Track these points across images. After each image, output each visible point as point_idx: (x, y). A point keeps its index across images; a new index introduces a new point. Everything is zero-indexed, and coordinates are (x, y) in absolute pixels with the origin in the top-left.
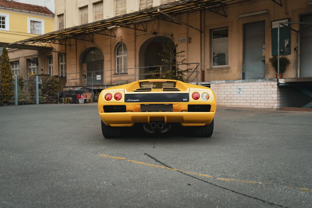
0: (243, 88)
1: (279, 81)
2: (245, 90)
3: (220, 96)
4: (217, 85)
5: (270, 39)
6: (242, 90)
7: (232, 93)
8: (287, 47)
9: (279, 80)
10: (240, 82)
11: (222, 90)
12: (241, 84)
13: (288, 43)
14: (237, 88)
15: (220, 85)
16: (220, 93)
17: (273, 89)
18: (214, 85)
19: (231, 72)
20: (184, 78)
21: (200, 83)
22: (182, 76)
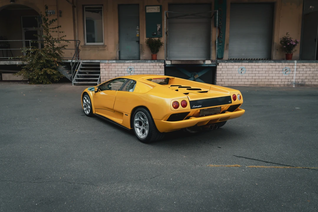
0: (134, 68)
1: (166, 63)
2: (136, 70)
3: (110, 75)
4: (107, 65)
5: (145, 22)
6: (133, 70)
7: (123, 72)
8: (159, 31)
9: (166, 61)
10: (131, 62)
11: (113, 70)
12: (132, 64)
13: (160, 27)
14: (128, 68)
15: (110, 64)
16: (111, 72)
17: (161, 70)
18: (103, 64)
19: (108, 50)
20: (62, 55)
21: (82, 61)
22: (60, 53)
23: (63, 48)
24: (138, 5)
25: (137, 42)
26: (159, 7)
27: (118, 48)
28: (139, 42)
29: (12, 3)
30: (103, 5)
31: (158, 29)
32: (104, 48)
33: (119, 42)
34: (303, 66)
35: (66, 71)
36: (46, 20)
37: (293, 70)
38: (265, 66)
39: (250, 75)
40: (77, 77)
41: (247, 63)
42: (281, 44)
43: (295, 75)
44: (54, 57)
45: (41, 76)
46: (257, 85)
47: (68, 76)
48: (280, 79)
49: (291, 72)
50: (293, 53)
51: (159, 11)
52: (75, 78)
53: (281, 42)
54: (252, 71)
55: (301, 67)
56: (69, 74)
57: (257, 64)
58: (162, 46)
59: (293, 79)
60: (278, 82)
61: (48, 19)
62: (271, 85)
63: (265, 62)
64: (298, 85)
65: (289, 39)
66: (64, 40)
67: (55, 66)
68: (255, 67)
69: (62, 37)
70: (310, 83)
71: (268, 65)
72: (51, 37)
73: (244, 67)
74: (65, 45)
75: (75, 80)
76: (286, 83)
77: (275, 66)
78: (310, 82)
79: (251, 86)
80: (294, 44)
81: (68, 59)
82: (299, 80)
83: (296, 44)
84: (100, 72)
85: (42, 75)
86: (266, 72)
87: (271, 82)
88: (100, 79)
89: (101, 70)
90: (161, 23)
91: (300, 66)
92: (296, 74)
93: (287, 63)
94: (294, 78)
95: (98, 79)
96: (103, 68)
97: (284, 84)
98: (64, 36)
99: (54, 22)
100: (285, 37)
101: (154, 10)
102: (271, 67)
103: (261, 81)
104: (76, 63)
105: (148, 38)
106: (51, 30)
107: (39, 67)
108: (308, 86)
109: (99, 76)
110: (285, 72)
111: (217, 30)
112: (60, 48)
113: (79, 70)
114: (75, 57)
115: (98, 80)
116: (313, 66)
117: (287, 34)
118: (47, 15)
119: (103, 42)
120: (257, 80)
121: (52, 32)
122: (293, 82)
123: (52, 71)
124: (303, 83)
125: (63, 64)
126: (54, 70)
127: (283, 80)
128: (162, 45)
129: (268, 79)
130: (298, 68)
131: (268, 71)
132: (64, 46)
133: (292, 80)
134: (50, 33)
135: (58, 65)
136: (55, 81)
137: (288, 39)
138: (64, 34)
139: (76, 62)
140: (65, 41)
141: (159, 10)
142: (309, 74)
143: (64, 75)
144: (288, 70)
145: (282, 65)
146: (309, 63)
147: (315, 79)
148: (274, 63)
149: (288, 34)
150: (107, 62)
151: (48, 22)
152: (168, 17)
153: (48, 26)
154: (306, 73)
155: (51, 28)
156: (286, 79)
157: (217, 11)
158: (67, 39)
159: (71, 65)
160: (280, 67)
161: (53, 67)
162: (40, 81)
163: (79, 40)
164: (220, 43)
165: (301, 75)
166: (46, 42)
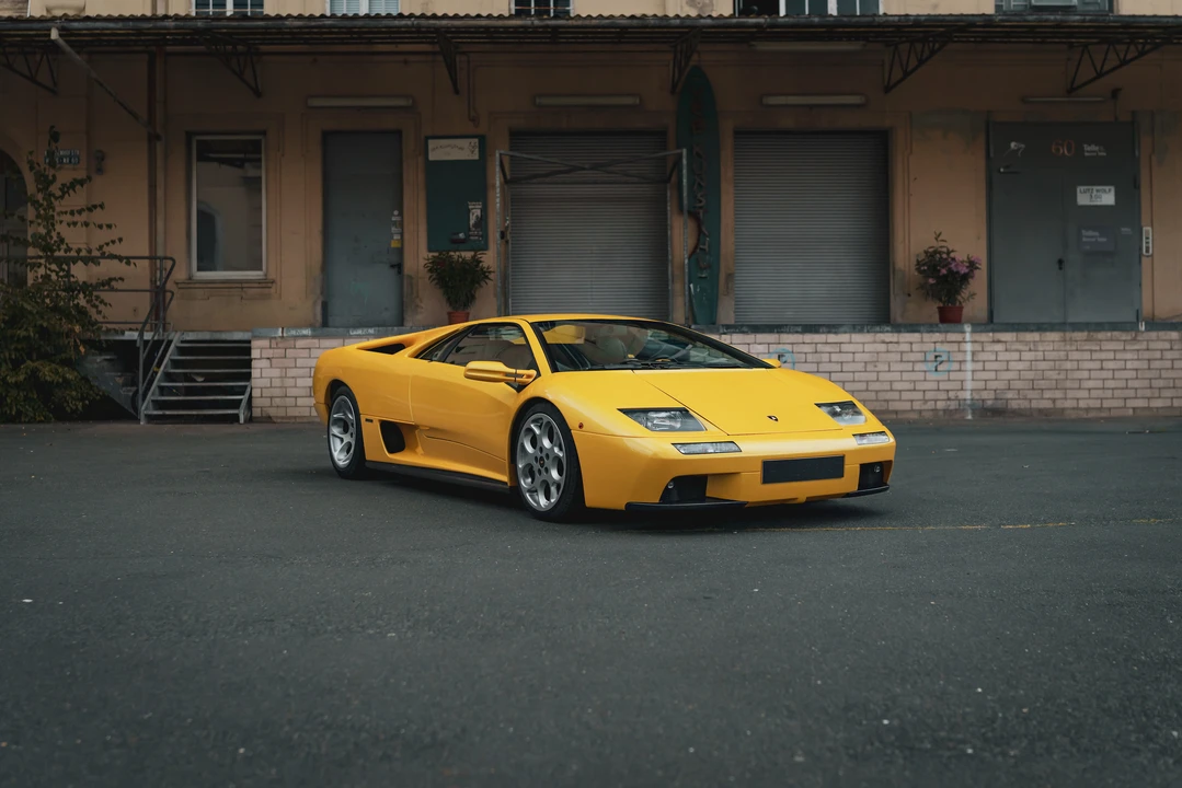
3: (290, 382)
4: (280, 345)
5: (422, 195)
8: (475, 225)
10: (369, 335)
11: (300, 362)
13: (478, 212)
15: (291, 343)
16: (292, 372)
18: (265, 343)
19: (280, 297)
20: (99, 312)
21: (179, 334)
22: (96, 307)
23: (106, 287)
24: (399, 133)
25: (392, 266)
26: (476, 140)
27: (318, 291)
28: (399, 267)
30: (264, 133)
31: (472, 222)
32: (267, 290)
33: (325, 267)
34: (993, 342)
35: (113, 374)
36: (44, 182)
37: (960, 359)
38: (863, 343)
40: (158, 391)
41: (797, 332)
42: (918, 270)
43: (969, 376)
44: (69, 317)
45: (14, 392)
47: (123, 394)
48: (920, 390)
49: (955, 366)
50: (964, 304)
51: (476, 157)
52: (149, 397)
53: (919, 264)
54: (818, 363)
55: (989, 347)
56: (125, 385)
57: (832, 338)
58: (488, 281)
59: (962, 389)
60: (912, 401)
61: (54, 176)
62: (887, 411)
63: (861, 330)
64: (984, 411)
65: (944, 256)
66: (113, 256)
67: (72, 354)
68: (828, 348)
69: (107, 244)
70: (1024, 404)
71: (875, 342)
72: (64, 247)
73: (789, 348)
74: (113, 276)
75: (151, 404)
76: (940, 405)
77: (898, 343)
78: (1026, 399)
80: (964, 270)
81: (122, 326)
82: (985, 395)
83: (972, 271)
84: (250, 373)
85: (17, 385)
86: (865, 367)
87: (887, 401)
88: (250, 397)
89: (254, 363)
90: (482, 194)
91: (983, 342)
92: (973, 371)
93: (938, 334)
94: (969, 385)
95: (244, 398)
96: (261, 358)
97: (932, 410)
98: (113, 242)
99: (78, 187)
100: (931, 250)
101: (461, 150)
102: (883, 347)
104: (157, 344)
105: (436, 254)
106: (63, 217)
107: (10, 355)
108: (1017, 413)
109: (246, 387)
110: (935, 364)
111: (691, 225)
112: (95, 287)
113: (165, 367)
114: (151, 320)
115: (244, 404)
116: (1030, 342)
117: (937, 239)
118: (52, 165)
119: (261, 269)
121: (69, 225)
122: (965, 400)
123: (60, 370)
124: (999, 404)
125: (104, 345)
126: (66, 368)
127: (929, 395)
128: (487, 277)
129: (877, 392)
130: (978, 351)
131: (875, 363)
132: (111, 279)
133: (962, 395)
134: (58, 227)
135: (82, 349)
136: (68, 409)
137: (940, 253)
138: (114, 234)
139: (156, 338)
140: (116, 261)
141: (477, 151)
142: (1019, 371)
143: (104, 388)
144: (944, 358)
145: (922, 342)
146: (1015, 334)
147: (1042, 390)
148: (892, 332)
149: (940, 238)
150: (280, 334)
151: (55, 189)
152: (508, 177)
153: (56, 203)
154: (1008, 370)
155: (64, 210)
156: (938, 390)
157: (684, 151)
158: (124, 254)
159: (138, 345)
160: (915, 348)
161: (63, 356)
162: (11, 409)
163: (169, 255)
164: (702, 269)
165: (992, 375)
166: (43, 261)
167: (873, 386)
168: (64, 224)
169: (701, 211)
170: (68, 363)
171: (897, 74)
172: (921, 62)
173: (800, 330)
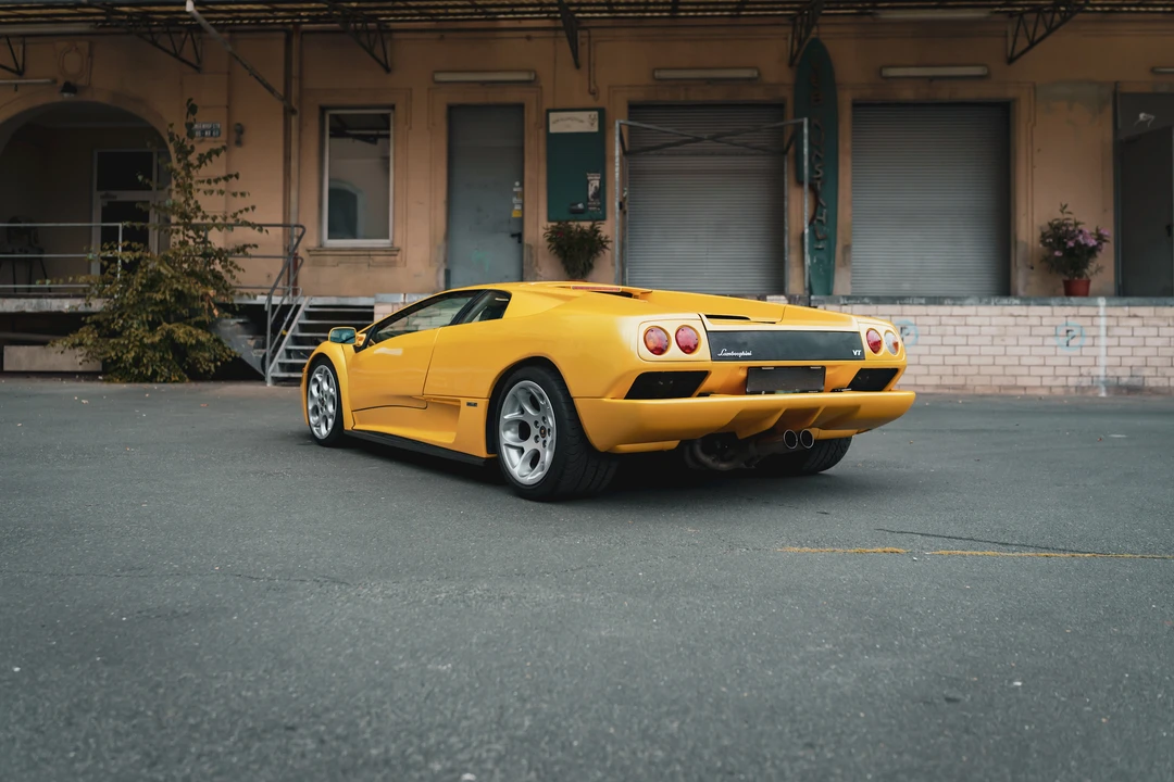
5: (543, 167)
8: (594, 196)
13: (597, 183)
18: (387, 308)
19: (405, 264)
20: (233, 277)
21: (307, 298)
22: (229, 271)
23: (241, 254)
24: (520, 107)
25: (513, 236)
26: (596, 113)
27: (442, 259)
28: (519, 236)
29: (66, 95)
30: (393, 107)
31: (591, 192)
32: (392, 258)
33: (448, 236)
34: (1130, 317)
35: (246, 336)
36: (184, 152)
37: (1094, 333)
38: (990, 316)
39: (934, 350)
40: (284, 354)
41: (921, 304)
42: (1044, 243)
43: (1103, 351)
44: (204, 282)
45: (150, 353)
46: (963, 387)
47: (252, 356)
48: (1050, 366)
49: (1088, 341)
50: (1091, 278)
51: (595, 129)
52: (277, 360)
53: (1044, 236)
54: (942, 336)
55: (1124, 322)
56: (255, 348)
57: (957, 310)
58: (606, 251)
59: (1095, 365)
60: (1041, 377)
61: (192, 147)
62: (1016, 387)
63: (988, 303)
64: (1118, 389)
65: (1071, 229)
66: (246, 224)
67: (206, 317)
68: (953, 321)
69: (242, 212)
70: (1162, 382)
71: (1002, 315)
72: (200, 214)
73: (912, 320)
74: (247, 242)
75: (278, 367)
76: (1072, 382)
77: (1027, 316)
78: (1164, 376)
79: (940, 391)
80: (1092, 242)
81: (255, 291)
82: (1120, 372)
83: (1100, 244)
85: (153, 346)
86: (993, 340)
87: (1015, 376)
90: (601, 167)
91: (1118, 317)
93: (1069, 308)
94: (1103, 361)
97: (1063, 386)
98: (247, 210)
99: (214, 157)
100: (1056, 222)
101: (582, 123)
102: (1011, 321)
103: (979, 374)
104: (286, 308)
105: (555, 224)
106: (201, 186)
107: (147, 317)
108: (1154, 391)
110: (1066, 339)
111: (810, 196)
112: (230, 253)
113: (293, 330)
114: (280, 285)
116: (1169, 317)
117: (1062, 212)
118: (191, 134)
119: (387, 237)
120: (961, 370)
121: (205, 193)
122: (1098, 376)
123: (194, 332)
124: (1136, 382)
125: (237, 309)
126: (200, 331)
127: (1060, 371)
128: (605, 247)
129: (1004, 366)
130: (1113, 326)
131: (1002, 337)
132: (245, 246)
133: (1095, 371)
134: (195, 196)
135: (216, 312)
136: (201, 370)
137: (1066, 225)
138: (247, 202)
139: (285, 302)
140: (249, 229)
141: (596, 124)
142: (1158, 347)
143: (236, 350)
144: (1076, 333)
145: (1053, 316)
146: (1152, 309)
148: (1021, 305)
149: (1066, 210)
150: (402, 300)
151: (193, 159)
152: (627, 148)
153: (194, 173)
154: (1144, 346)
155: (201, 179)
156: (1070, 365)
157: (806, 121)
158: (257, 222)
159: (266, 309)
160: (1045, 321)
161: (198, 318)
162: (147, 370)
163: (301, 223)
164: (818, 240)
165: (1128, 351)
166: (181, 228)
167: (1000, 361)
168: (201, 192)
169: (819, 183)
170: (201, 325)
171: (1023, 43)
172: (1050, 30)
173: (923, 301)
